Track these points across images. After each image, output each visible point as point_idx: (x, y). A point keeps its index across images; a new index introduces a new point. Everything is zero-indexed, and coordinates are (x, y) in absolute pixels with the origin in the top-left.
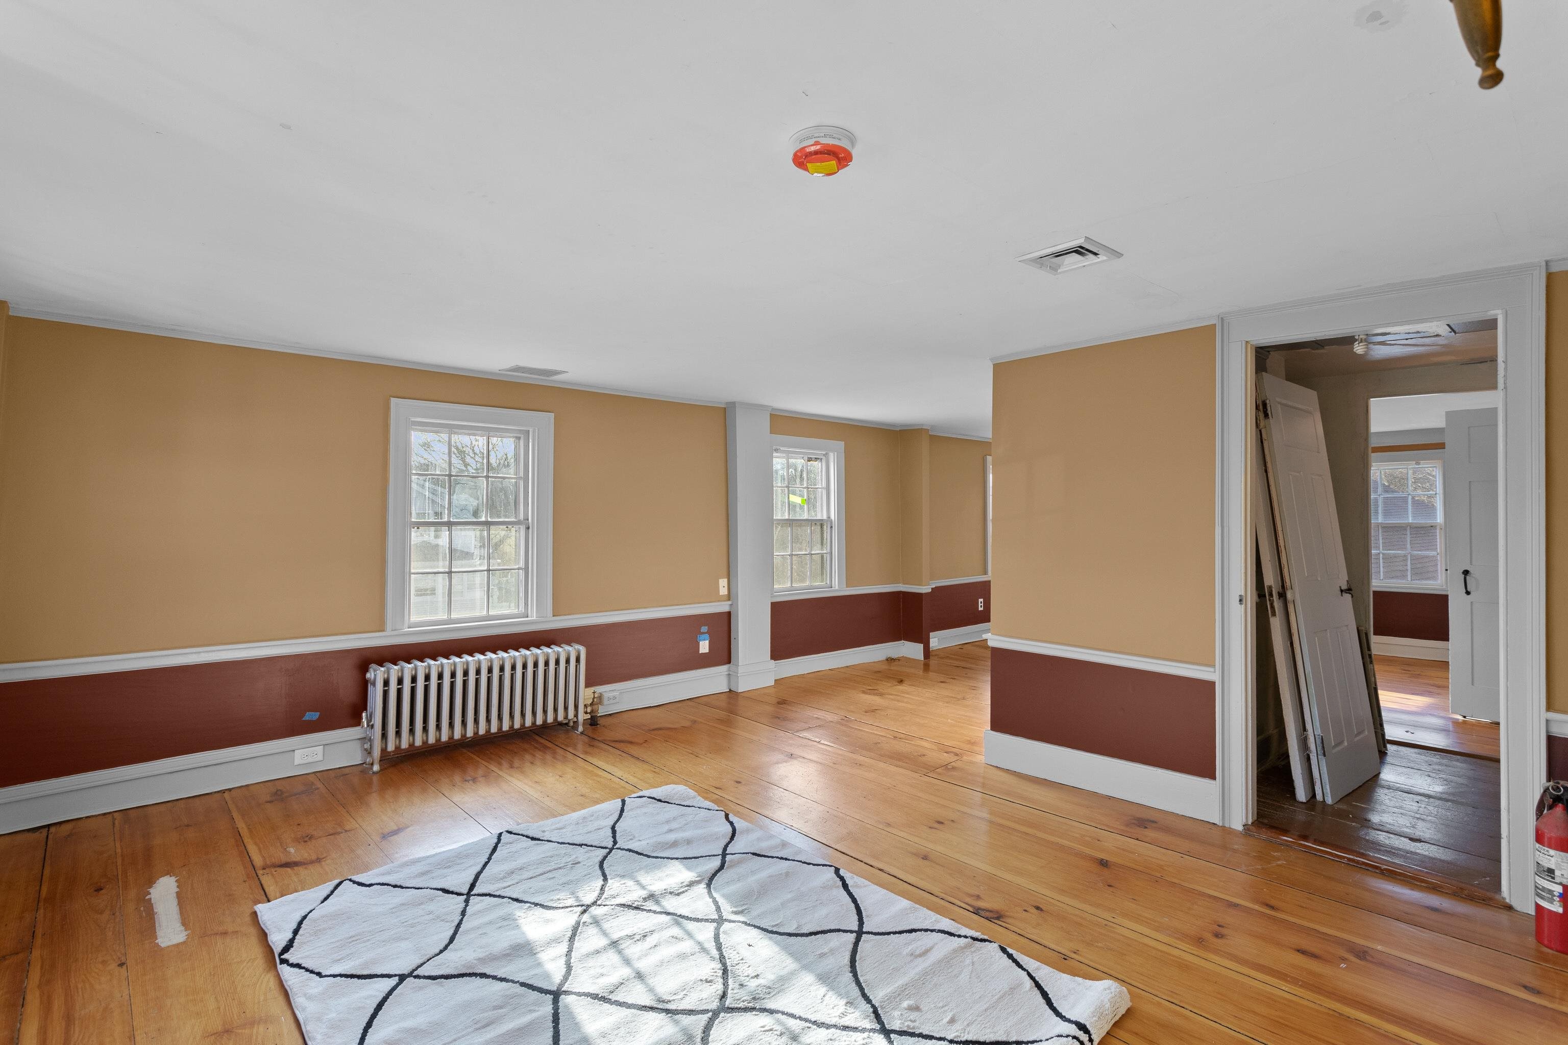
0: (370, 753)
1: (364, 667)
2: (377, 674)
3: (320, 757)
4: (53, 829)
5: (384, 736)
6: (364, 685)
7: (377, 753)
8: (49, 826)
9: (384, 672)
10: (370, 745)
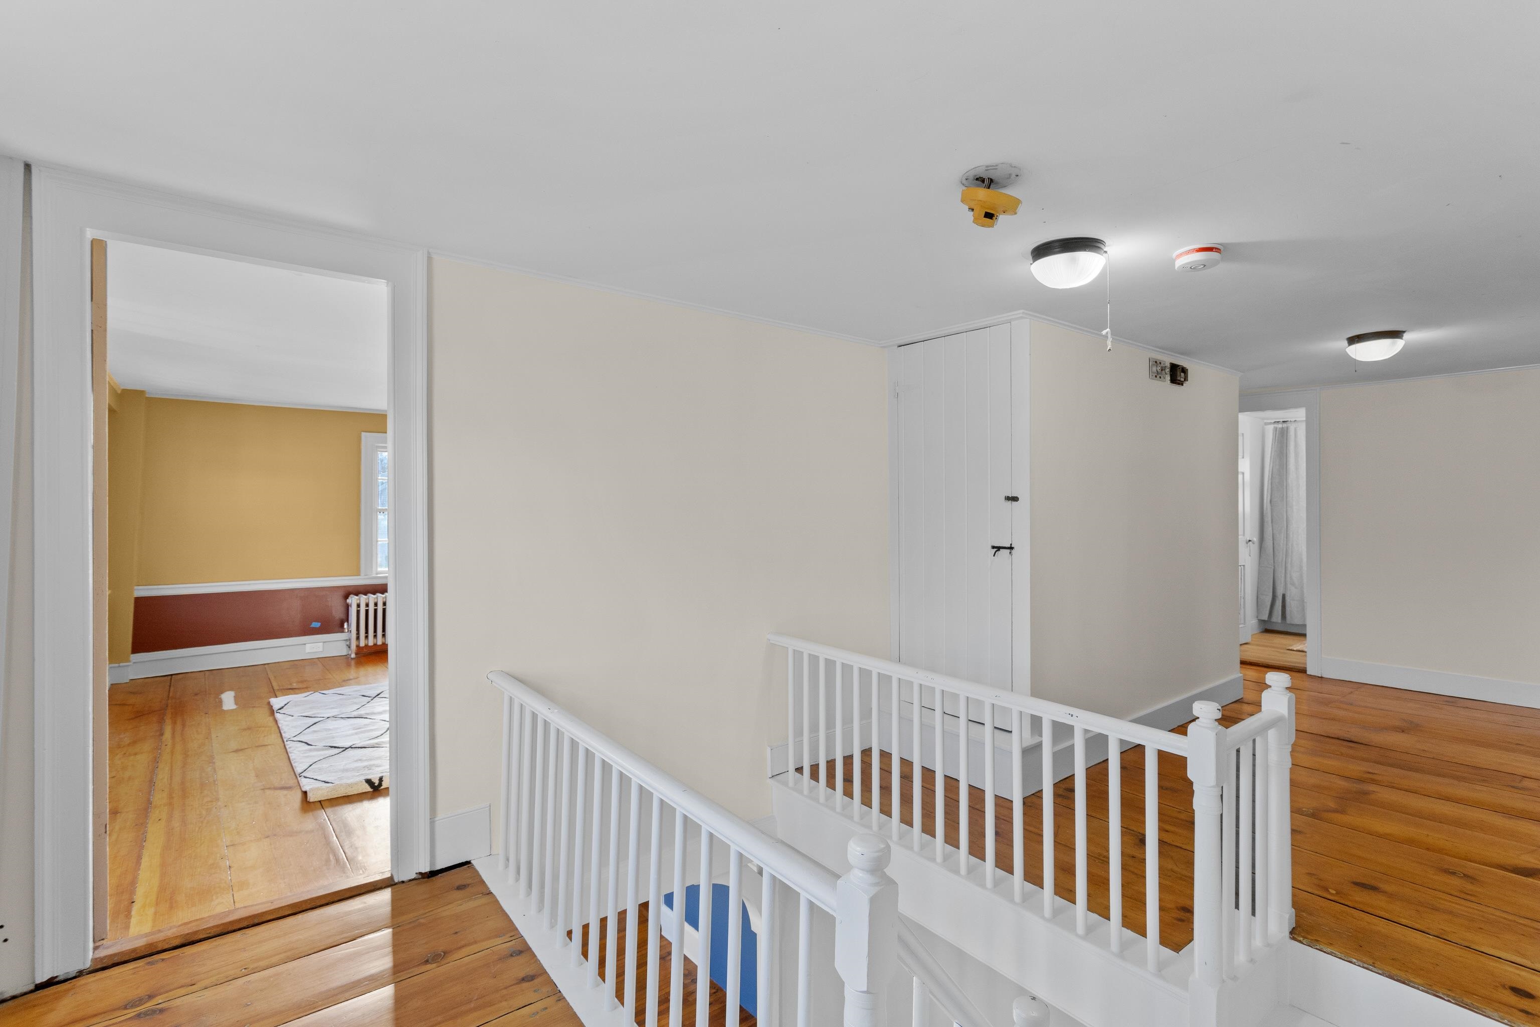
0: (349, 647)
1: (346, 597)
2: (353, 600)
3: (321, 649)
4: (173, 676)
5: (358, 638)
6: (347, 607)
7: (354, 647)
8: (172, 675)
9: (357, 600)
10: (350, 642)
